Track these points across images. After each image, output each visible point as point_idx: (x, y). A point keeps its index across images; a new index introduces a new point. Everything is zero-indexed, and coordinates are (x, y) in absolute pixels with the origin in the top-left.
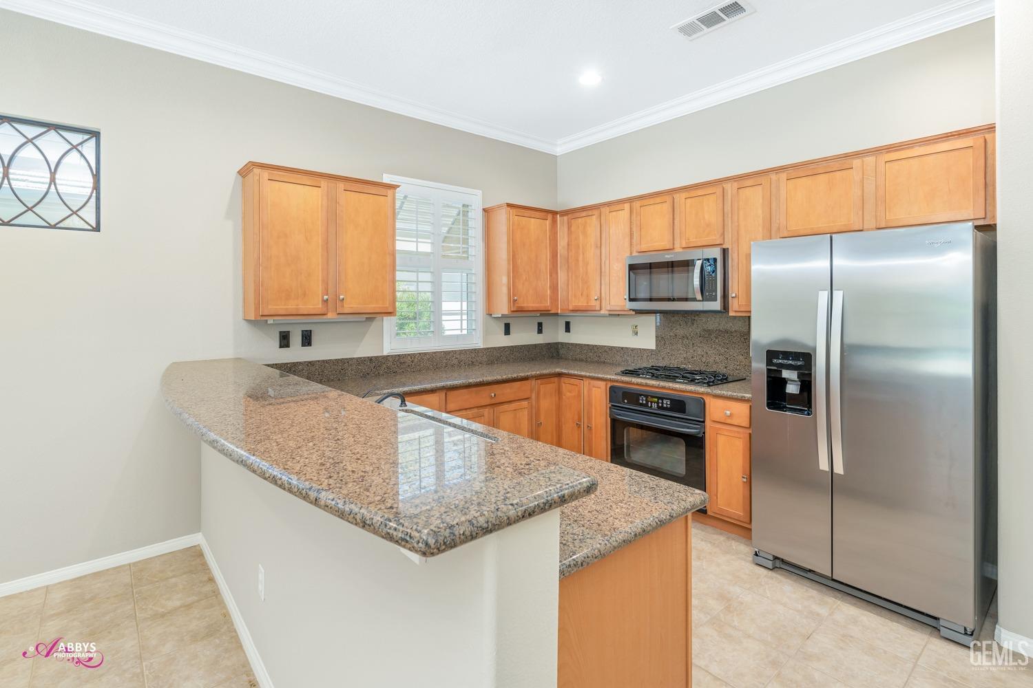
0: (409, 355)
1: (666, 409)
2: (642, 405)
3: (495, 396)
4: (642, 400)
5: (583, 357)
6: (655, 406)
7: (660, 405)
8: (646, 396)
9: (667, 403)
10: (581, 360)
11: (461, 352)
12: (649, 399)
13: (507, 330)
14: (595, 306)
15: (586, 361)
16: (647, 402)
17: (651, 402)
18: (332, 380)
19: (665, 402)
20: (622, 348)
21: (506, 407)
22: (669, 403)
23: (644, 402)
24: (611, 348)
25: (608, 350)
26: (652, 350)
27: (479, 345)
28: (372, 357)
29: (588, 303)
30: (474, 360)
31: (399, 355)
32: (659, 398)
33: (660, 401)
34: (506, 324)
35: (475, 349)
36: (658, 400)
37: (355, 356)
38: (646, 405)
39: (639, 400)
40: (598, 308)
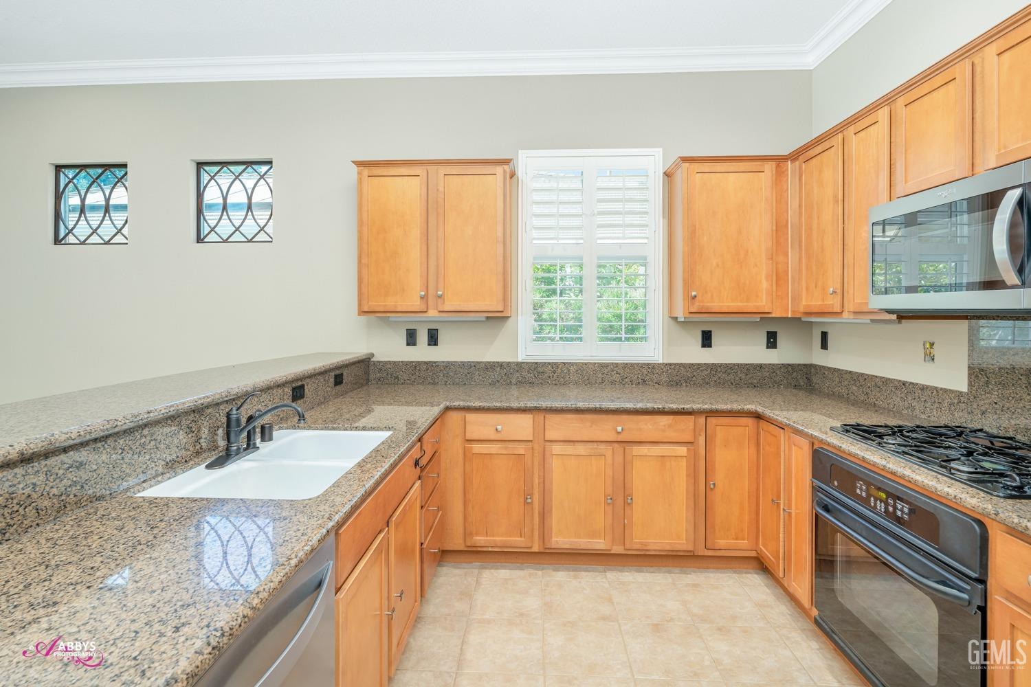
0: (549, 364)
1: (899, 521)
2: (858, 498)
3: (622, 430)
4: (861, 490)
5: (844, 391)
6: (881, 507)
7: (891, 509)
8: (868, 484)
9: (903, 509)
10: (840, 397)
11: (626, 366)
12: (873, 491)
13: (707, 340)
14: (833, 305)
15: (848, 400)
16: (869, 495)
17: (876, 499)
18: (458, 384)
19: (899, 507)
20: (904, 383)
21: (644, 450)
22: (906, 510)
23: (864, 494)
24: (887, 381)
25: (880, 384)
26: (961, 392)
27: (656, 358)
28: (503, 362)
29: (823, 300)
30: (647, 378)
31: (536, 363)
32: (889, 495)
33: (891, 501)
34: (704, 332)
35: (648, 364)
36: (887, 498)
37: (484, 360)
38: (865, 502)
39: (855, 487)
40: (837, 309)
